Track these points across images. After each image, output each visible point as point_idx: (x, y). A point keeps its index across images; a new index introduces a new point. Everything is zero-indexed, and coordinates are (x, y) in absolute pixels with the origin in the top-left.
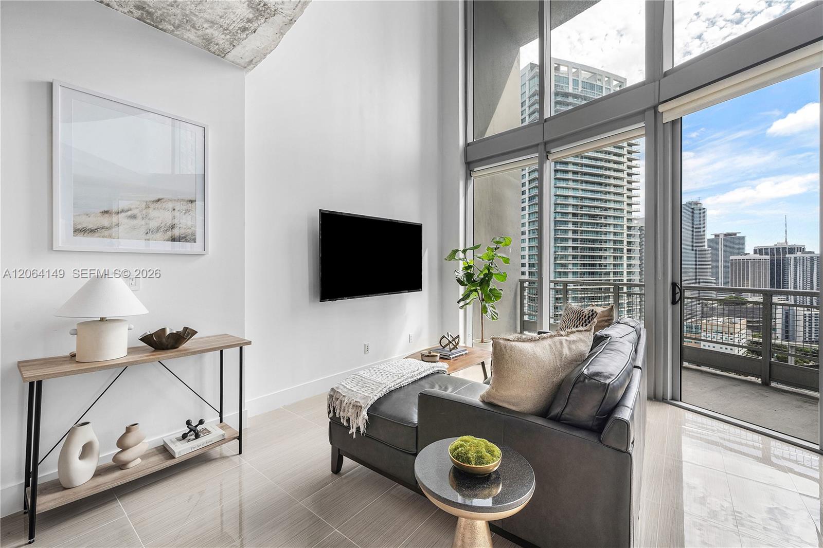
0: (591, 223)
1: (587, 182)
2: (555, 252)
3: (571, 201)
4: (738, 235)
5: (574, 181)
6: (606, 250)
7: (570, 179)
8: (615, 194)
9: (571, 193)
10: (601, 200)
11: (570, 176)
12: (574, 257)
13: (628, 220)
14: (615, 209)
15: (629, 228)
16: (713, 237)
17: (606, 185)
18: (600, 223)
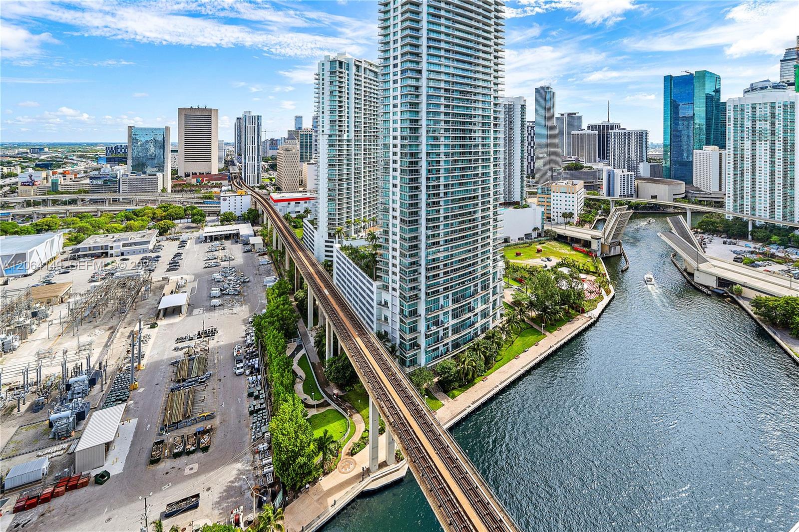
0: (461, 99)
1: (458, 61)
2: (427, 125)
3: (443, 77)
4: (577, 115)
5: (446, 58)
6: (475, 124)
7: (442, 56)
8: (483, 73)
9: (443, 69)
10: (471, 78)
11: (442, 53)
12: (446, 130)
13: (495, 97)
14: (483, 87)
15: (495, 105)
16: (560, 116)
17: (476, 65)
18: (470, 100)
